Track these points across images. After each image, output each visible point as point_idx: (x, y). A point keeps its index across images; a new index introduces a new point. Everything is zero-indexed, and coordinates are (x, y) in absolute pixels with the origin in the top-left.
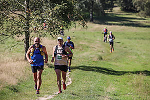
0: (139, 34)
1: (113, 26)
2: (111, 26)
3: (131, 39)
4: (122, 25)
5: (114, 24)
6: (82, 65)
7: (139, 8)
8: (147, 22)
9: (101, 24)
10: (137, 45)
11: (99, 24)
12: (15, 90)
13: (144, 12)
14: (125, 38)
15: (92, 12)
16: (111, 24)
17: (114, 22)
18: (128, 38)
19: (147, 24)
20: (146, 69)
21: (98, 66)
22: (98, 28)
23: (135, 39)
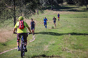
0: (76, 15)
1: (63, 12)
2: (62, 12)
3: (72, 18)
4: (68, 11)
5: (64, 11)
6: (43, 31)
7: (76, 2)
8: (80, 9)
9: (57, 11)
10: (73, 20)
11: (56, 11)
12: (4, 45)
13: (78, 4)
14: (69, 17)
15: (52, 5)
16: (62, 11)
17: (63, 10)
18: (70, 17)
19: (80, 10)
20: (74, 32)
21: (51, 32)
22: (56, 13)
23: (74, 17)
